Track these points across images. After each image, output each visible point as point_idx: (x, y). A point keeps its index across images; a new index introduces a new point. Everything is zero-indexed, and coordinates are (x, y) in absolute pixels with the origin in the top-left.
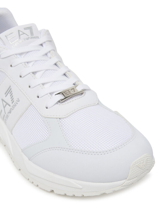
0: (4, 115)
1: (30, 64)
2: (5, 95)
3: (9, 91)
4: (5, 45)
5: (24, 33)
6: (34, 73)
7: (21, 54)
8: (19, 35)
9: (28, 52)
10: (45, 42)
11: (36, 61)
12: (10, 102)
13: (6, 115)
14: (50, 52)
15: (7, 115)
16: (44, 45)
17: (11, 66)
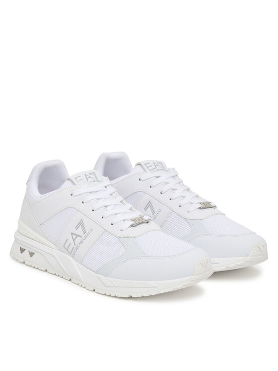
0: (74, 247)
1: (101, 200)
2: (75, 229)
3: (81, 224)
4: (75, 185)
5: (90, 177)
6: (106, 207)
7: (91, 193)
8: (87, 178)
9: (97, 191)
10: (108, 185)
11: (105, 198)
12: (81, 234)
13: (75, 247)
14: (114, 192)
15: (78, 246)
16: (108, 187)
17: (83, 203)
